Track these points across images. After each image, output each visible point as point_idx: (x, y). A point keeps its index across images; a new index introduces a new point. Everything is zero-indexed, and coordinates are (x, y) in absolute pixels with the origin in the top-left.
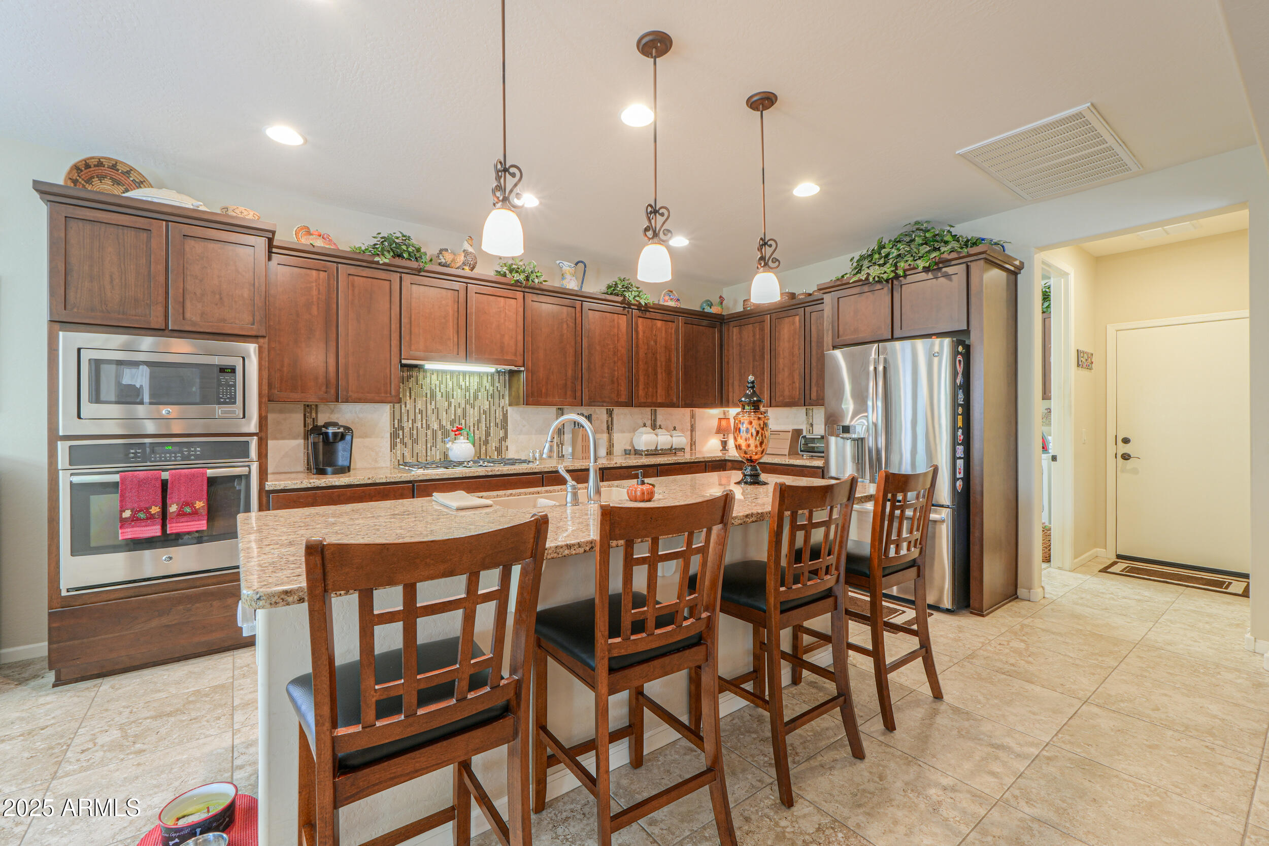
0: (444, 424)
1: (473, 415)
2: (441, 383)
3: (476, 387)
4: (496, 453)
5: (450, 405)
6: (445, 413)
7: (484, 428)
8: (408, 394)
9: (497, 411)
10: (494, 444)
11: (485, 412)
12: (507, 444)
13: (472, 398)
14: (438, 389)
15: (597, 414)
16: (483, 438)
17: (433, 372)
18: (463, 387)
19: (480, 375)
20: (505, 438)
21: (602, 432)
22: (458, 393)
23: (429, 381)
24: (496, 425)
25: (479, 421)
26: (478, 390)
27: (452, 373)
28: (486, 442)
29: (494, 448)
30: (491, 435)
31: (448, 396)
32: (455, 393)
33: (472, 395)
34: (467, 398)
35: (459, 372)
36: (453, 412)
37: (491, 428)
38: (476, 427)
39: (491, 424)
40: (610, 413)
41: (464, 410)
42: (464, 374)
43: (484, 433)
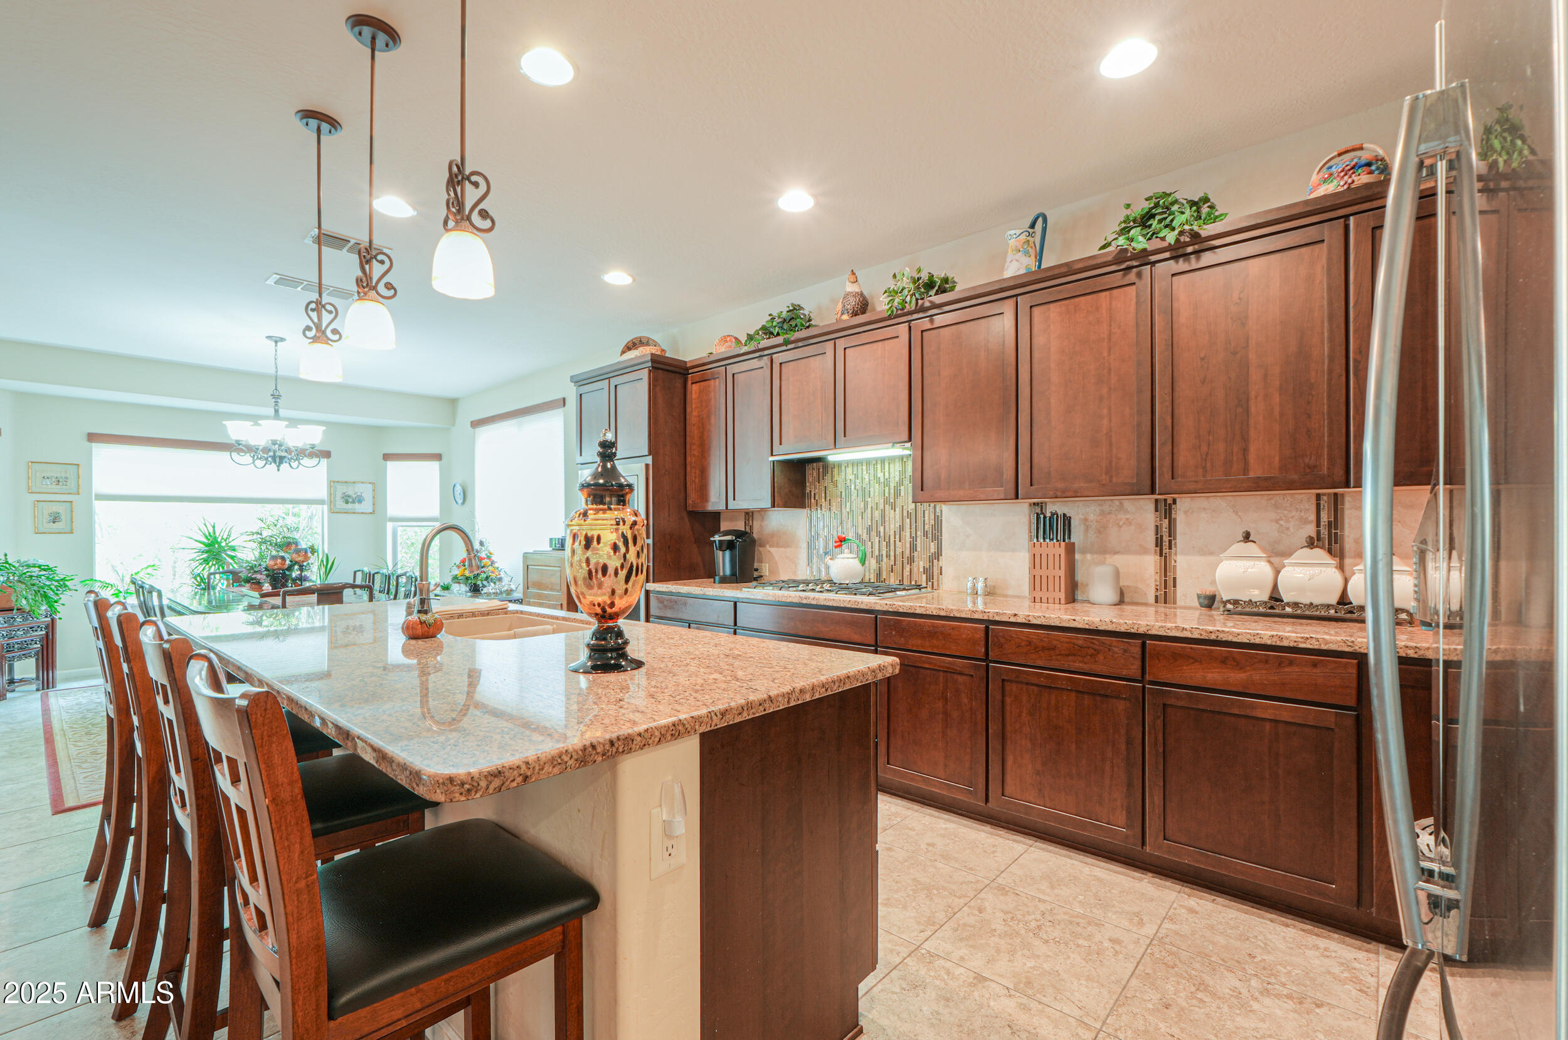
0: (860, 533)
1: (894, 519)
2: (856, 477)
3: (897, 479)
4: (924, 577)
5: (865, 508)
6: (860, 517)
7: (908, 539)
8: (823, 495)
9: (927, 512)
10: (921, 563)
11: (909, 515)
12: (940, 563)
13: (892, 496)
14: (853, 487)
15: (1127, 512)
16: (907, 553)
17: (848, 463)
18: (882, 480)
19: (902, 458)
20: (938, 554)
21: (1143, 551)
22: (876, 489)
23: (843, 477)
24: (925, 534)
25: (902, 528)
26: (901, 483)
27: (868, 462)
28: (911, 560)
29: (921, 570)
30: (918, 549)
31: (864, 493)
32: (872, 489)
33: (892, 491)
34: (887, 495)
35: (876, 460)
36: (870, 516)
37: (918, 539)
38: (897, 537)
39: (919, 533)
40: (1166, 510)
41: (883, 511)
42: (883, 460)
43: (908, 545)
